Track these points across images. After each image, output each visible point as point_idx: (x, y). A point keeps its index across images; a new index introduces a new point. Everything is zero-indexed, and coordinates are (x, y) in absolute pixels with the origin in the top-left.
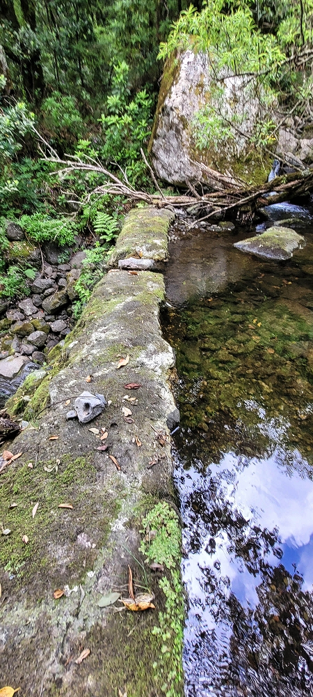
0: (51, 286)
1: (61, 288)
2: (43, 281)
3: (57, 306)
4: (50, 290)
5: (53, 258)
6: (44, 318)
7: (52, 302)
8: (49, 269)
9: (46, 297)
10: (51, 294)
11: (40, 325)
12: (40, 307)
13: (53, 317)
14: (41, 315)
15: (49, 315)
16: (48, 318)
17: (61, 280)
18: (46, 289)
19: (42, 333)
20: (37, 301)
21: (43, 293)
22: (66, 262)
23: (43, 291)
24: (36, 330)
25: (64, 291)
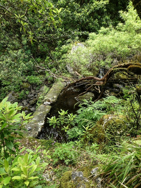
0: (32, 97)
1: (35, 98)
2: (30, 95)
3: (33, 103)
4: (32, 98)
5: (34, 88)
6: (29, 106)
7: (32, 102)
8: (33, 91)
9: (31, 100)
10: (32, 99)
11: (28, 108)
12: (28, 103)
13: (32, 106)
14: (28, 105)
15: (30, 105)
16: (30, 106)
17: (36, 95)
18: (31, 98)
19: (28, 111)
20: (28, 101)
21: (30, 99)
22: (38, 89)
23: (30, 98)
24: (26, 110)
25: (36, 99)
